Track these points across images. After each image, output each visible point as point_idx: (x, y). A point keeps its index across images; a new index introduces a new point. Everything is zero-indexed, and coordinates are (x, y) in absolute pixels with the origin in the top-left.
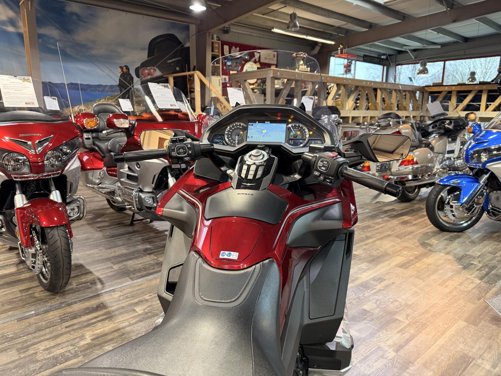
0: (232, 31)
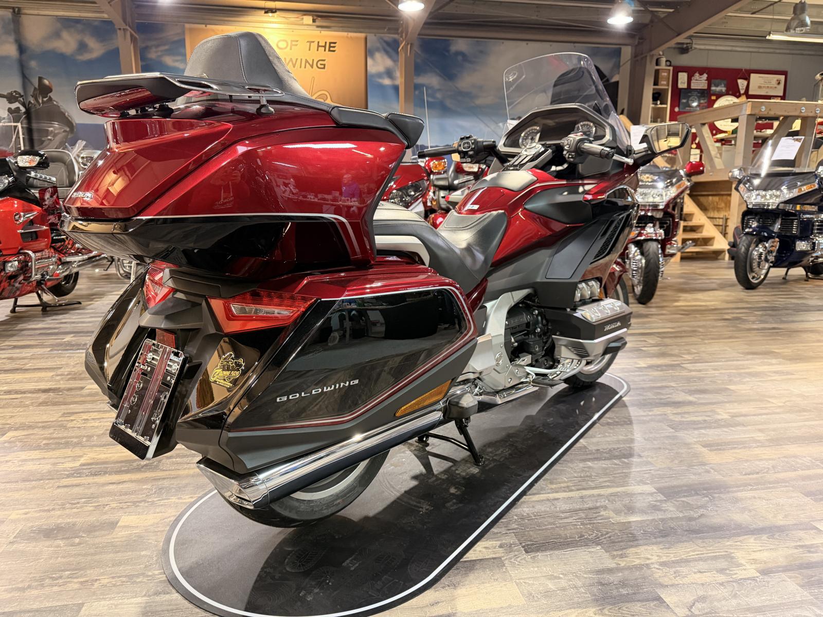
0: (695, 48)
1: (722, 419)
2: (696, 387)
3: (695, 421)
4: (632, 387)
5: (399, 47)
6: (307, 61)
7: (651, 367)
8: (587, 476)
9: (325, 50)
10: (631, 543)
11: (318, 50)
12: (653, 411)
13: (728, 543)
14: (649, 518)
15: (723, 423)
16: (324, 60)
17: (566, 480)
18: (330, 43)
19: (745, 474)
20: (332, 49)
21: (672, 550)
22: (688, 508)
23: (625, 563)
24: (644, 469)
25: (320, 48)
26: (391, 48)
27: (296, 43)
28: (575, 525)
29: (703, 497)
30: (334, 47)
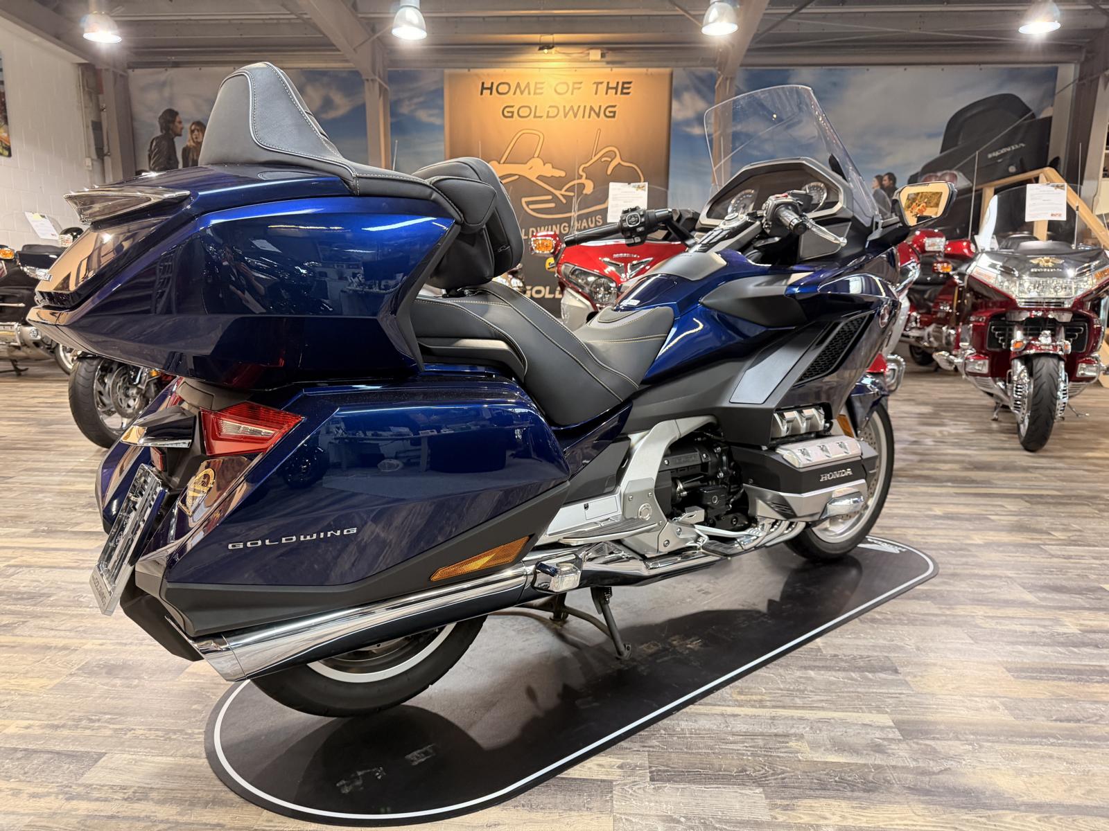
1: (1065, 634)
2: (1047, 582)
3: (1016, 632)
4: (940, 571)
5: (715, 84)
6: (592, 109)
7: (988, 545)
8: (798, 690)
9: (616, 93)
10: (812, 792)
11: (607, 93)
12: (953, 609)
13: (966, 817)
14: (860, 762)
15: (1062, 640)
16: (614, 106)
17: (764, 691)
18: (624, 83)
19: (1056, 720)
20: (625, 91)
21: (867, 813)
22: (930, 757)
23: (785, 818)
24: (893, 691)
25: (609, 91)
26: (706, 86)
27: (579, 86)
28: (743, 755)
29: (962, 745)
30: (628, 88)
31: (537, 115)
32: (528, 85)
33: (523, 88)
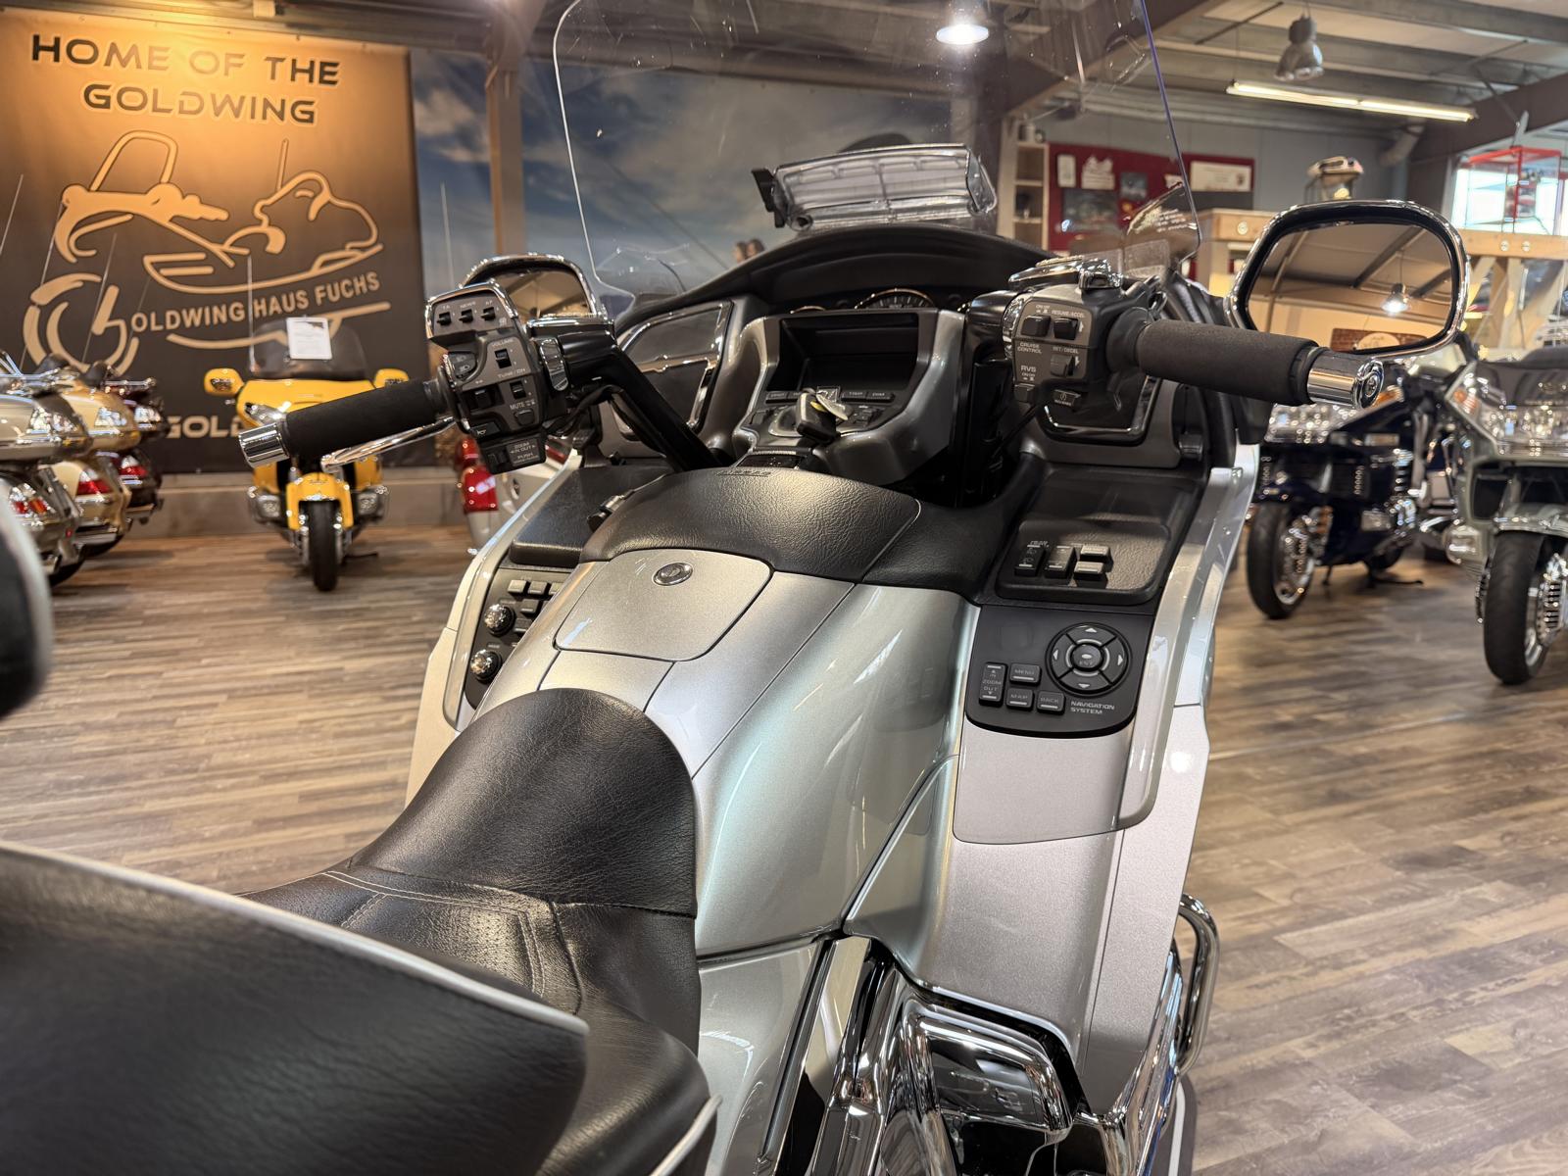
0: (1087, 110)
5: (484, 79)
6: (267, 104)
9: (311, 80)
11: (293, 79)
16: (311, 103)
18: (323, 64)
20: (327, 78)
25: (298, 75)
26: (467, 82)
30: (333, 74)
31: (160, 105)
32: (134, 49)
33: (124, 55)
